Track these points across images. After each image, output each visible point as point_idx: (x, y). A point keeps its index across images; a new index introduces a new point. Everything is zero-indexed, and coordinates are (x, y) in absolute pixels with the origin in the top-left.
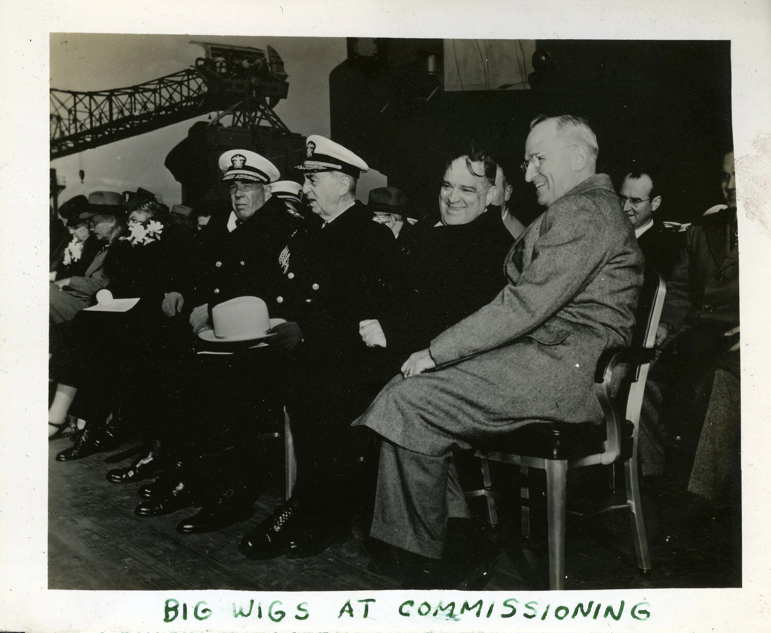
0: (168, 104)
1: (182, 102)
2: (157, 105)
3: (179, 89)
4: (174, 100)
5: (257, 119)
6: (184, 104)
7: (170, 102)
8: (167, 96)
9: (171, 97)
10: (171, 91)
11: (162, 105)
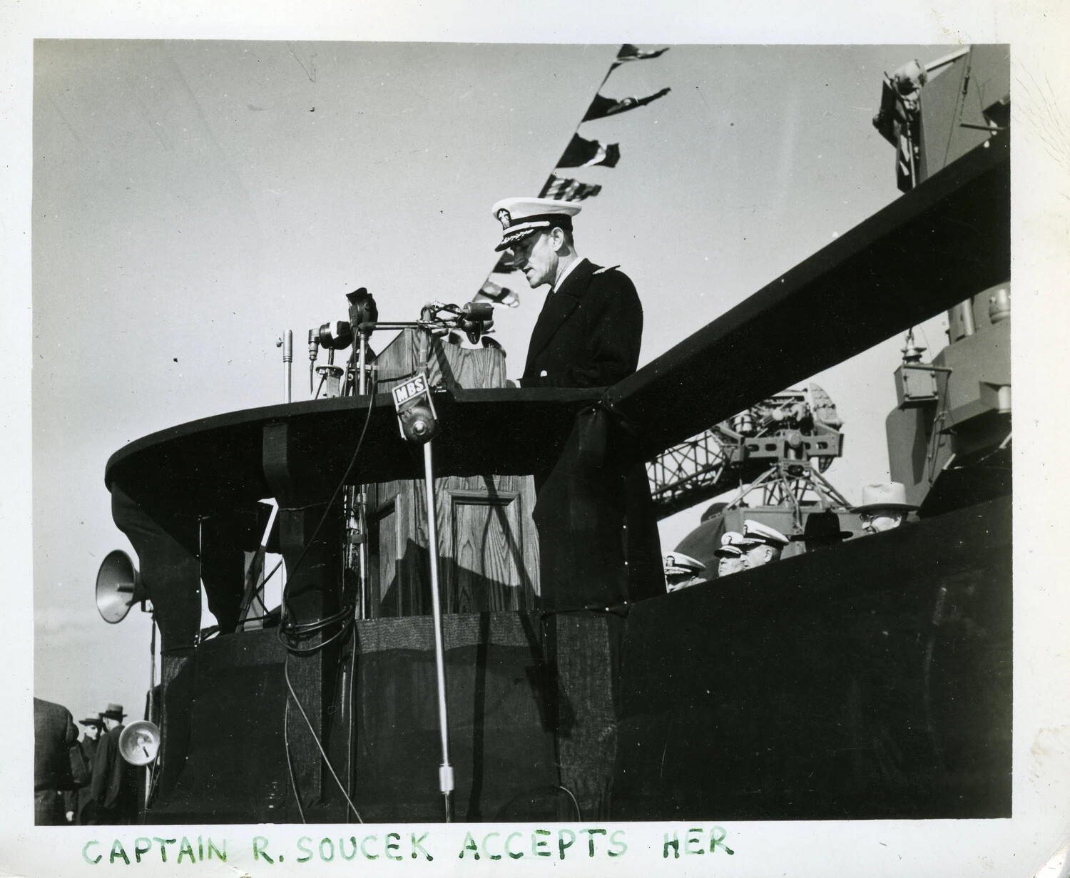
0: (675, 480)
1: (697, 475)
2: (659, 483)
3: (691, 455)
4: (685, 473)
5: (800, 492)
6: (701, 477)
7: (678, 476)
8: (674, 467)
9: (680, 469)
10: (680, 458)
11: (666, 482)
